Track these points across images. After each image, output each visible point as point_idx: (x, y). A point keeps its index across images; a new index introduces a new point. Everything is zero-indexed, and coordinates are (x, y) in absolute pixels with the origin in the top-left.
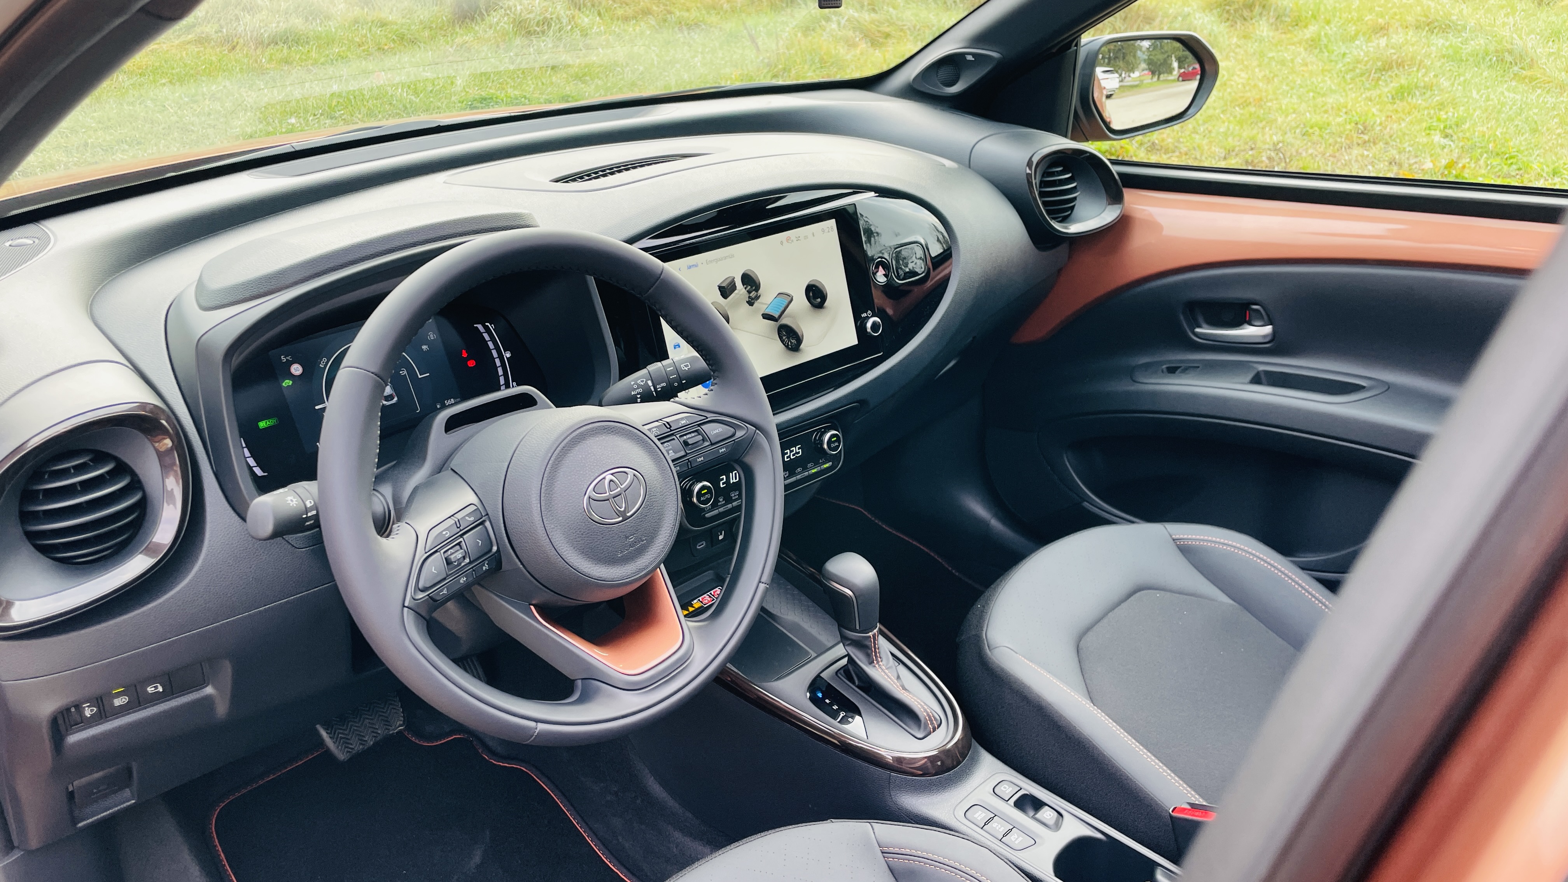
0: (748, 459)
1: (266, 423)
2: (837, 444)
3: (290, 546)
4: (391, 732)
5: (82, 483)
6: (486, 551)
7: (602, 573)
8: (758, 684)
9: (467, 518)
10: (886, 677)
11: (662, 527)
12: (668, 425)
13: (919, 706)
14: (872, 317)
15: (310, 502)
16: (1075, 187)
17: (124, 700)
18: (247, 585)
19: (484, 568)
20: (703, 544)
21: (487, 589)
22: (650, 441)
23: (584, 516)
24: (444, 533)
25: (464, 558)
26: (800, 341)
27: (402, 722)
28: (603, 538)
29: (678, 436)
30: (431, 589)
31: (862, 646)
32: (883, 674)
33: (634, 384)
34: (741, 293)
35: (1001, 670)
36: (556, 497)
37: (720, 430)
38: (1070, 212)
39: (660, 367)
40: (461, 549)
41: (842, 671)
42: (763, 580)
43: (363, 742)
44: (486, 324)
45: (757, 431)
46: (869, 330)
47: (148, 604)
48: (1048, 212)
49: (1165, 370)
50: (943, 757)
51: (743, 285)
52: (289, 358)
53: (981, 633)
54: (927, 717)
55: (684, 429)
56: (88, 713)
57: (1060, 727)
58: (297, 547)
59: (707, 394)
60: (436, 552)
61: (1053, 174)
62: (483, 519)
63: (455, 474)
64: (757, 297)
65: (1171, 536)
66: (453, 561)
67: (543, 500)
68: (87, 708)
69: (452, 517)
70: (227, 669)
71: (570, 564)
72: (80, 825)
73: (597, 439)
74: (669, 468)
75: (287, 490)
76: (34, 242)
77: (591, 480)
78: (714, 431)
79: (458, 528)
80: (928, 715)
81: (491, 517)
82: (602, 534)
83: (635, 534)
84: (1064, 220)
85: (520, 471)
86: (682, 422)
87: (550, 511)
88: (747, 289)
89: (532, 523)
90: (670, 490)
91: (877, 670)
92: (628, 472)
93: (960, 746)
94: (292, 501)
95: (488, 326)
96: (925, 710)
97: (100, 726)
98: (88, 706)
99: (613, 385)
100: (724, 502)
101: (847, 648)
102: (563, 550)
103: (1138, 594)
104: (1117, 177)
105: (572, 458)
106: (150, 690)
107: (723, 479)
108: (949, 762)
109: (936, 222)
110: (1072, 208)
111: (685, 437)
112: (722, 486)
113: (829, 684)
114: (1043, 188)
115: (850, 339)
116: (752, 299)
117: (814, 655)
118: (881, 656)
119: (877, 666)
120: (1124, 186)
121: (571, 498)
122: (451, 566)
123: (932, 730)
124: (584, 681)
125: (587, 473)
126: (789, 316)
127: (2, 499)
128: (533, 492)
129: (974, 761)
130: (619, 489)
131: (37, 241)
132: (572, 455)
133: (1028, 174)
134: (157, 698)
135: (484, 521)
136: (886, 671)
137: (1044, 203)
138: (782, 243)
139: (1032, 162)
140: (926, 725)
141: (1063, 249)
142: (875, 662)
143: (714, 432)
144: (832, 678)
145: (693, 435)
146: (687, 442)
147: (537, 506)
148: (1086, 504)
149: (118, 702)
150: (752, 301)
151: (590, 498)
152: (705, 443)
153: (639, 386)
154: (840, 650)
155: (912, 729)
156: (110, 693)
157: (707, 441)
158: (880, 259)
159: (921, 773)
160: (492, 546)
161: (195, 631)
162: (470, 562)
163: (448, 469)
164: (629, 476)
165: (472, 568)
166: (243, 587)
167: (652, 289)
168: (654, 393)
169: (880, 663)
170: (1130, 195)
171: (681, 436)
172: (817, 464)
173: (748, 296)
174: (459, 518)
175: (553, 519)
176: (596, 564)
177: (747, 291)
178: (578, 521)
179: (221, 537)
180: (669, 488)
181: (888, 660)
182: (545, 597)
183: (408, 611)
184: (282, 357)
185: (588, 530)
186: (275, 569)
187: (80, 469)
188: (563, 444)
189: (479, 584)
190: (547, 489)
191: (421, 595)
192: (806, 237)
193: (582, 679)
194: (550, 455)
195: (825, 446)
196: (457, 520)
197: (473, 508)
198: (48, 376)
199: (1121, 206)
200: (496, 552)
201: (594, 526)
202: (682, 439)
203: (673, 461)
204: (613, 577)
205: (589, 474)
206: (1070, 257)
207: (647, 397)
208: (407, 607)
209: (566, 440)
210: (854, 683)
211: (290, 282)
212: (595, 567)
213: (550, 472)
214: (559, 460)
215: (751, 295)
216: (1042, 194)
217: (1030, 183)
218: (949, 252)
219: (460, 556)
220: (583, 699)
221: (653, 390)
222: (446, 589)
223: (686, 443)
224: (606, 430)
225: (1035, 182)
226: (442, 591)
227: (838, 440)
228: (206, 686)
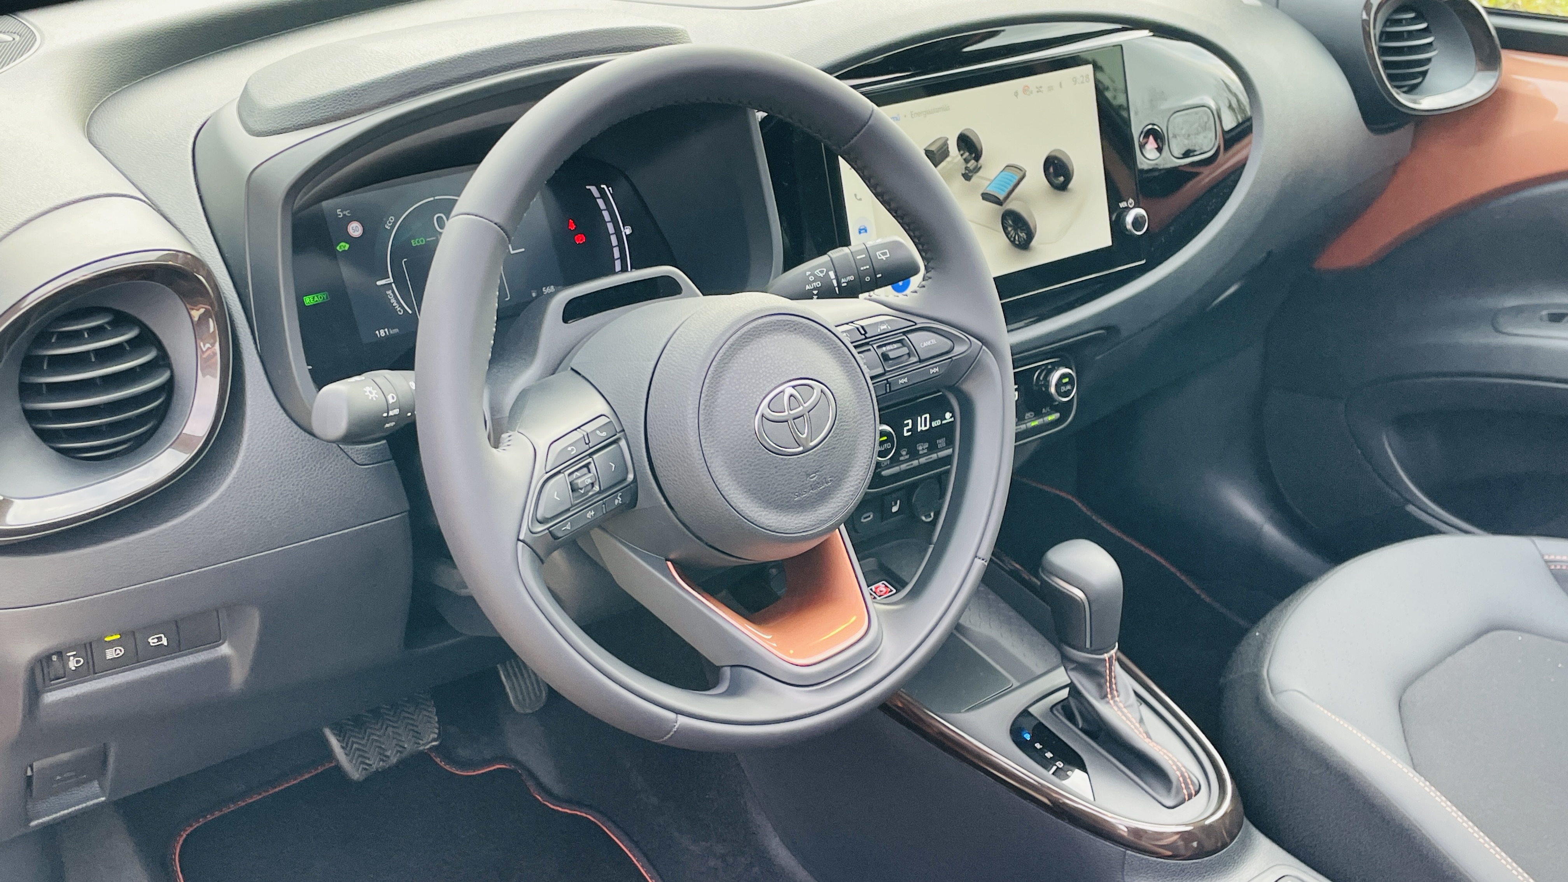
0: (969, 387)
1: (314, 298)
2: (1069, 387)
3: (349, 461)
4: (421, 748)
5: (97, 351)
6: (620, 478)
7: (772, 521)
8: (942, 715)
9: (598, 432)
10: (1124, 718)
11: (852, 467)
12: (863, 330)
13: (1170, 762)
14: (1134, 207)
15: (393, 398)
16: (1431, 44)
17: (118, 651)
18: (291, 507)
19: (616, 502)
20: (869, 516)
21: (612, 535)
22: (843, 347)
23: (754, 441)
24: (569, 449)
25: (593, 484)
26: (1030, 236)
27: (436, 736)
28: (776, 472)
29: (875, 346)
30: (551, 521)
31: (1091, 671)
32: (1119, 713)
33: (810, 275)
34: (956, 160)
35: (1290, 721)
36: (719, 411)
37: (934, 342)
38: (1419, 80)
39: (847, 254)
40: (589, 472)
41: (1059, 707)
42: (980, 554)
43: (384, 757)
44: (603, 186)
45: (984, 347)
46: (1129, 226)
47: (167, 522)
48: (1391, 77)
49: (1546, 318)
50: (1203, 836)
51: (959, 150)
52: (346, 213)
53: (1260, 671)
54: (1181, 779)
55: (883, 338)
56: (72, 664)
57: (1373, 806)
58: (358, 462)
59: (916, 292)
60: (559, 472)
61: (1399, 22)
62: (618, 435)
63: (578, 376)
64: (977, 169)
65: (1542, 556)
66: (580, 486)
67: (702, 414)
68: (72, 658)
69: (578, 430)
70: (253, 622)
71: (732, 504)
72: (34, 823)
73: (776, 337)
74: (867, 387)
75: (363, 378)
76: (14, 39)
77: (766, 392)
78: (925, 342)
79: (586, 444)
80: (1183, 775)
81: (627, 434)
82: (776, 467)
83: (818, 471)
84: (1411, 89)
85: (672, 372)
86: (882, 328)
87: (710, 429)
88: (964, 156)
89: (686, 444)
90: (867, 416)
91: (1112, 708)
92: (813, 386)
93: (1227, 822)
94: (370, 392)
95: (603, 188)
96: (1179, 769)
97: (86, 684)
98: (74, 656)
99: (775, 277)
100: (907, 457)
101: (1071, 673)
102: (724, 485)
103: (1490, 635)
104: (1494, 32)
105: (742, 361)
106: (153, 641)
107: (908, 425)
108: (1209, 845)
109: (1233, 80)
110: (1424, 74)
111: (884, 349)
112: (906, 434)
113: (1041, 724)
114: (1386, 41)
115: (1103, 239)
116: (970, 171)
117: (1016, 684)
118: (1118, 689)
119: (1111, 702)
120: (1505, 46)
121: (738, 414)
122: (576, 494)
123: (1187, 797)
124: (734, 669)
125: (760, 383)
126: (1016, 199)
127: (2, 363)
128: (689, 403)
129: (1246, 846)
130: (801, 408)
131: (17, 38)
132: (742, 356)
133: (1364, 21)
134: (161, 653)
135: (619, 439)
136: (1125, 710)
137: (1386, 65)
138: (1016, 94)
139: (1371, 4)
140: (1179, 791)
141: (1404, 134)
142: (1109, 696)
143: (925, 344)
144: (1044, 715)
145: (895, 346)
146: (888, 355)
147: (693, 422)
148: (1410, 508)
149: (110, 654)
150: (970, 174)
151: (763, 416)
152: (911, 358)
153: (817, 279)
154: (1060, 677)
155: (1158, 793)
156: (100, 640)
157: (915, 356)
158: (1150, 127)
159: (1170, 853)
160: (627, 473)
161: (221, 565)
162: (600, 492)
163: (567, 370)
164: (815, 391)
165: (602, 499)
166: (286, 510)
167: (855, 138)
168: (837, 289)
169: (1117, 699)
170: (1509, 58)
171: (879, 347)
172: (1038, 414)
173: (964, 167)
174: (589, 431)
175: (713, 441)
176: (765, 508)
177: (965, 160)
178: (746, 446)
179: (263, 440)
180: (864, 413)
181: (1127, 694)
182: (692, 549)
183: (523, 546)
184: (338, 210)
185: (759, 460)
186: (328, 489)
187: (96, 333)
188: (731, 340)
189: (600, 527)
190: (708, 400)
191: (540, 528)
192: (1050, 88)
193: (732, 666)
194: (714, 354)
195: (1053, 390)
196: (585, 434)
197: (603, 421)
198: (57, 208)
199: (1496, 74)
200: (632, 482)
201: (767, 456)
202: (880, 351)
203: (872, 378)
204: (786, 528)
205: (764, 385)
206: (1414, 146)
207: (826, 293)
208: (523, 541)
209: (734, 337)
210: (1075, 723)
211: (376, 101)
212: (763, 511)
213: (713, 377)
214: (726, 361)
215: (969, 165)
216: (1384, 51)
217: (1367, 34)
218: (1248, 123)
219: (590, 481)
220: (735, 690)
221: (835, 284)
222: (569, 523)
223: (885, 357)
224: (786, 327)
225: (1375, 32)
226: (565, 525)
227: (1071, 382)
228: (222, 644)
